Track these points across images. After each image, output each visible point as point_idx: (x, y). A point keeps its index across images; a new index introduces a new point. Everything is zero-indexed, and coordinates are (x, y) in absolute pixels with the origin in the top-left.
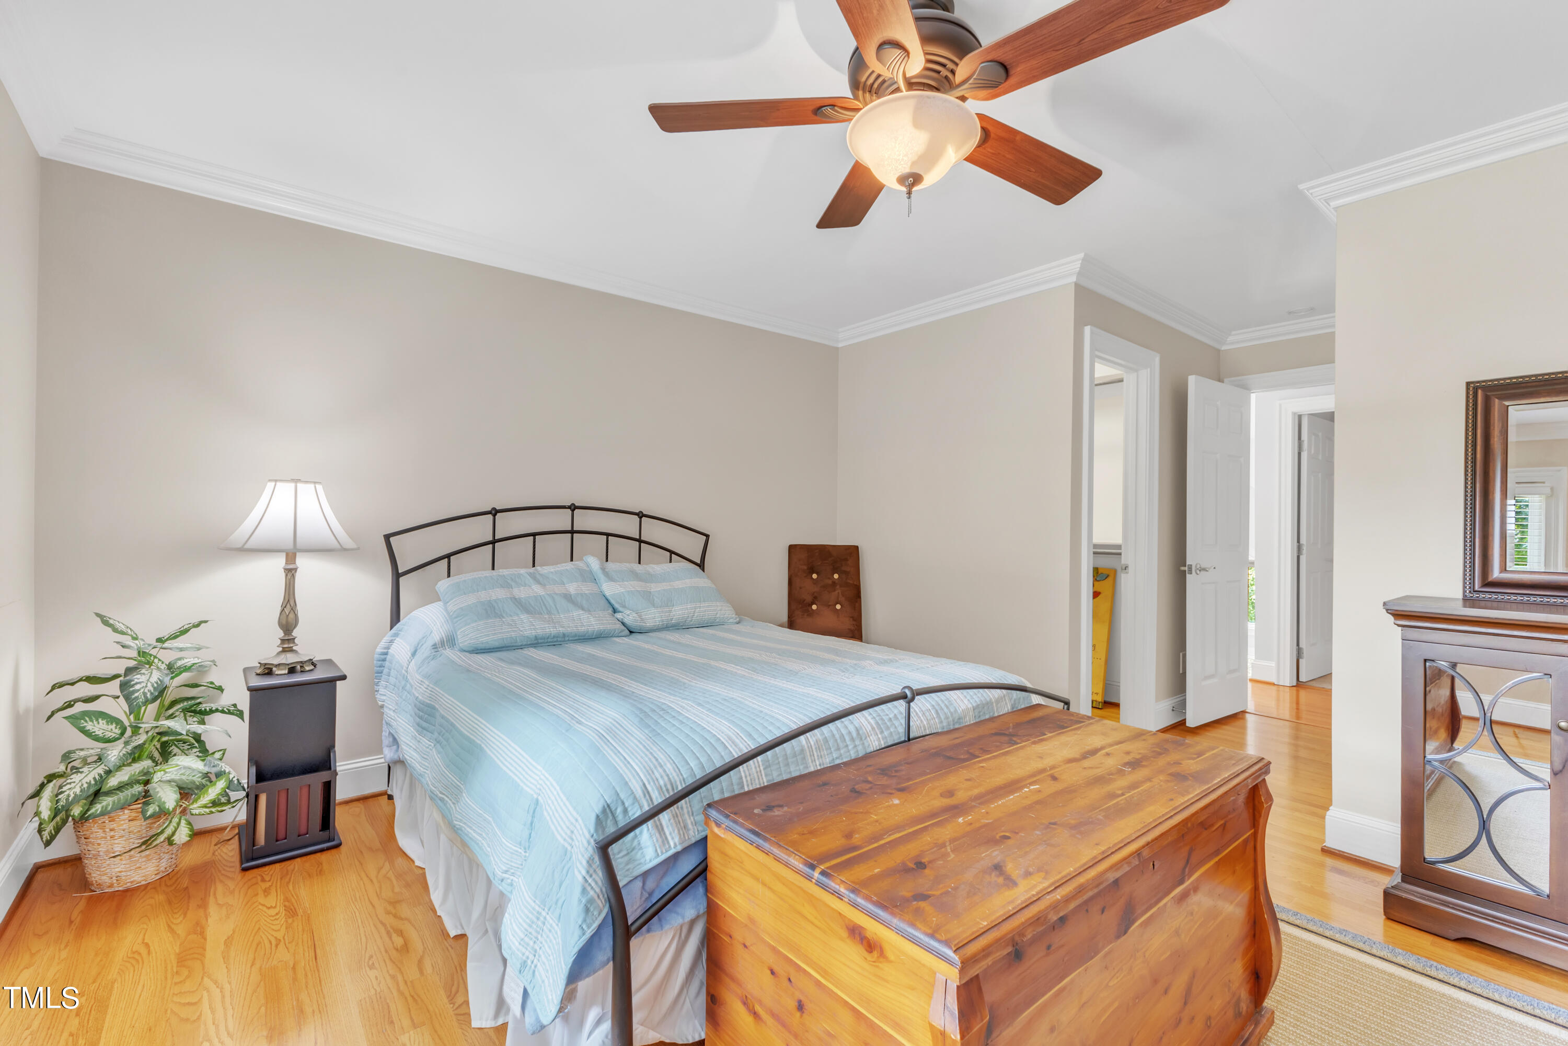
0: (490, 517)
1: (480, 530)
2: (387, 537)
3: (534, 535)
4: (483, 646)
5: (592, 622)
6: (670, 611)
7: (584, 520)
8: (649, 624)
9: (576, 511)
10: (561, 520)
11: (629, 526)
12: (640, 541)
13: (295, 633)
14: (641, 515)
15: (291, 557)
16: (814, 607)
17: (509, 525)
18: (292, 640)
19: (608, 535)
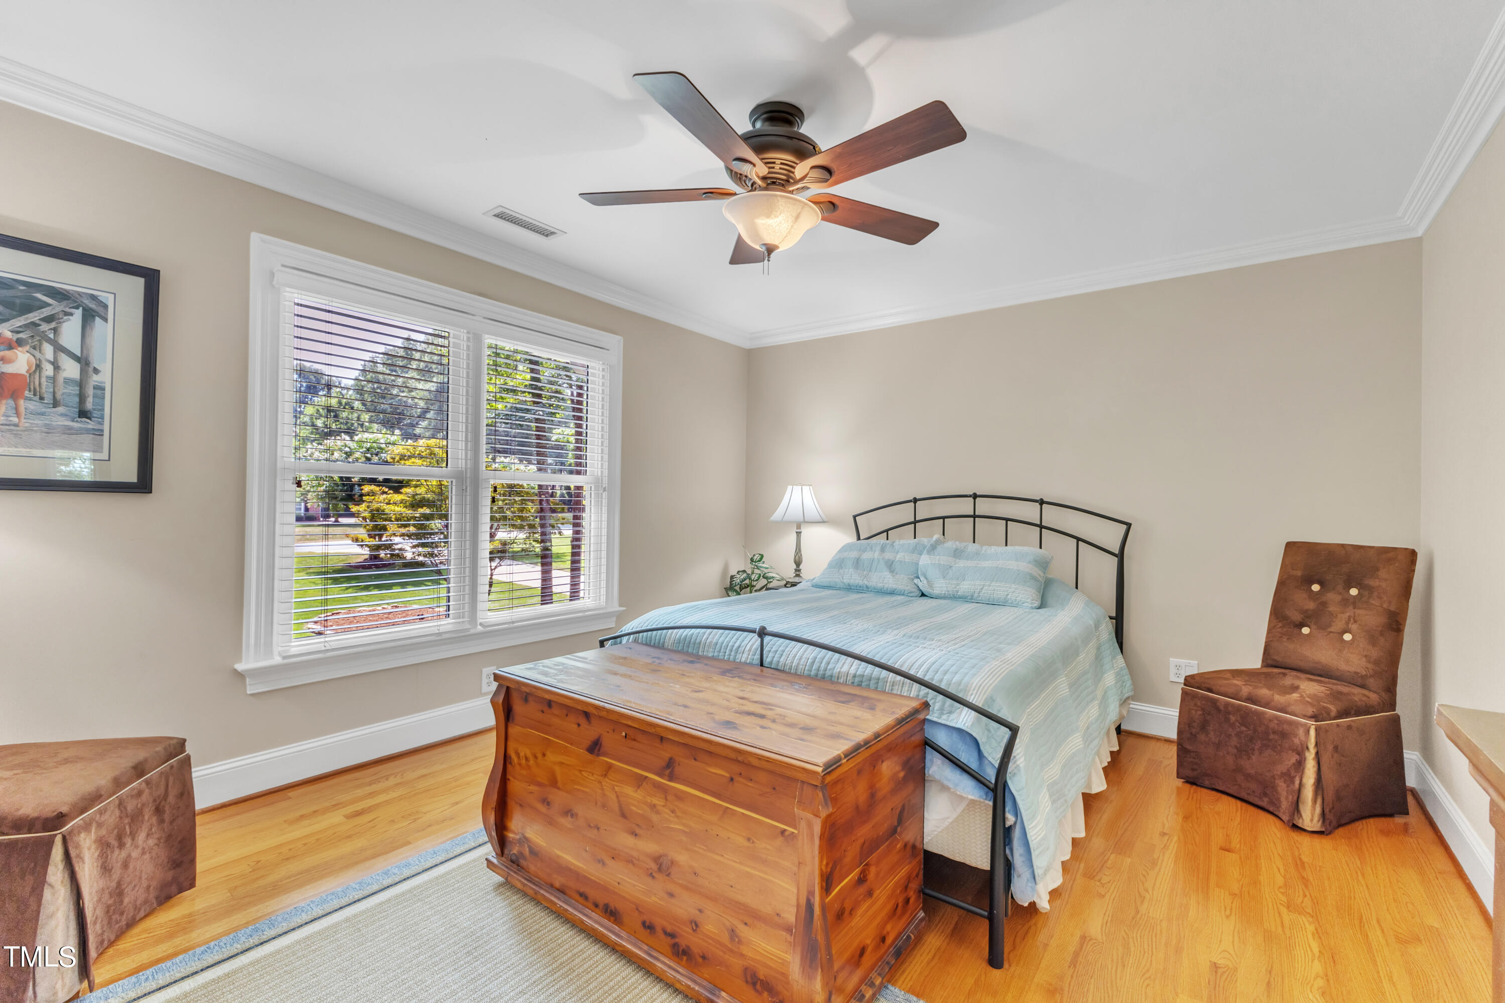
0: (912, 504)
1: (905, 514)
2: (855, 517)
3: (944, 518)
4: (821, 584)
5: (887, 580)
6: (958, 585)
7: (984, 506)
8: (936, 591)
9: (978, 499)
10: (965, 506)
11: (1031, 512)
12: (1041, 527)
13: (801, 567)
14: (1042, 502)
15: (799, 527)
16: (1306, 630)
17: (924, 510)
18: (799, 571)
19: (1007, 520)
